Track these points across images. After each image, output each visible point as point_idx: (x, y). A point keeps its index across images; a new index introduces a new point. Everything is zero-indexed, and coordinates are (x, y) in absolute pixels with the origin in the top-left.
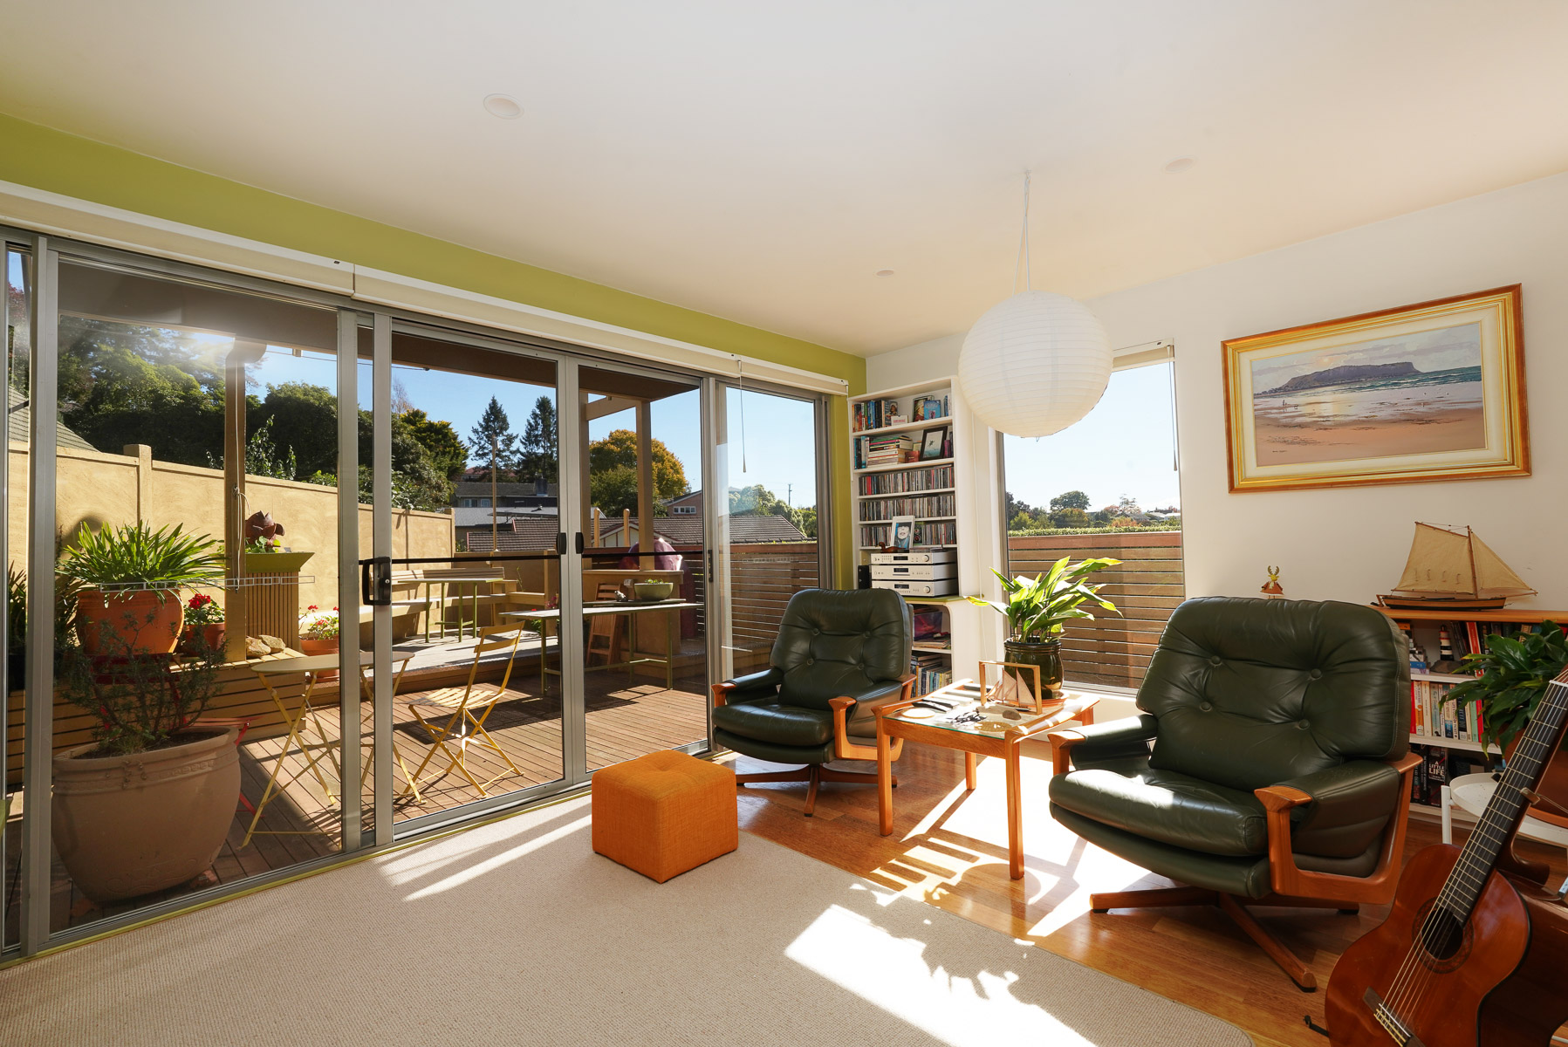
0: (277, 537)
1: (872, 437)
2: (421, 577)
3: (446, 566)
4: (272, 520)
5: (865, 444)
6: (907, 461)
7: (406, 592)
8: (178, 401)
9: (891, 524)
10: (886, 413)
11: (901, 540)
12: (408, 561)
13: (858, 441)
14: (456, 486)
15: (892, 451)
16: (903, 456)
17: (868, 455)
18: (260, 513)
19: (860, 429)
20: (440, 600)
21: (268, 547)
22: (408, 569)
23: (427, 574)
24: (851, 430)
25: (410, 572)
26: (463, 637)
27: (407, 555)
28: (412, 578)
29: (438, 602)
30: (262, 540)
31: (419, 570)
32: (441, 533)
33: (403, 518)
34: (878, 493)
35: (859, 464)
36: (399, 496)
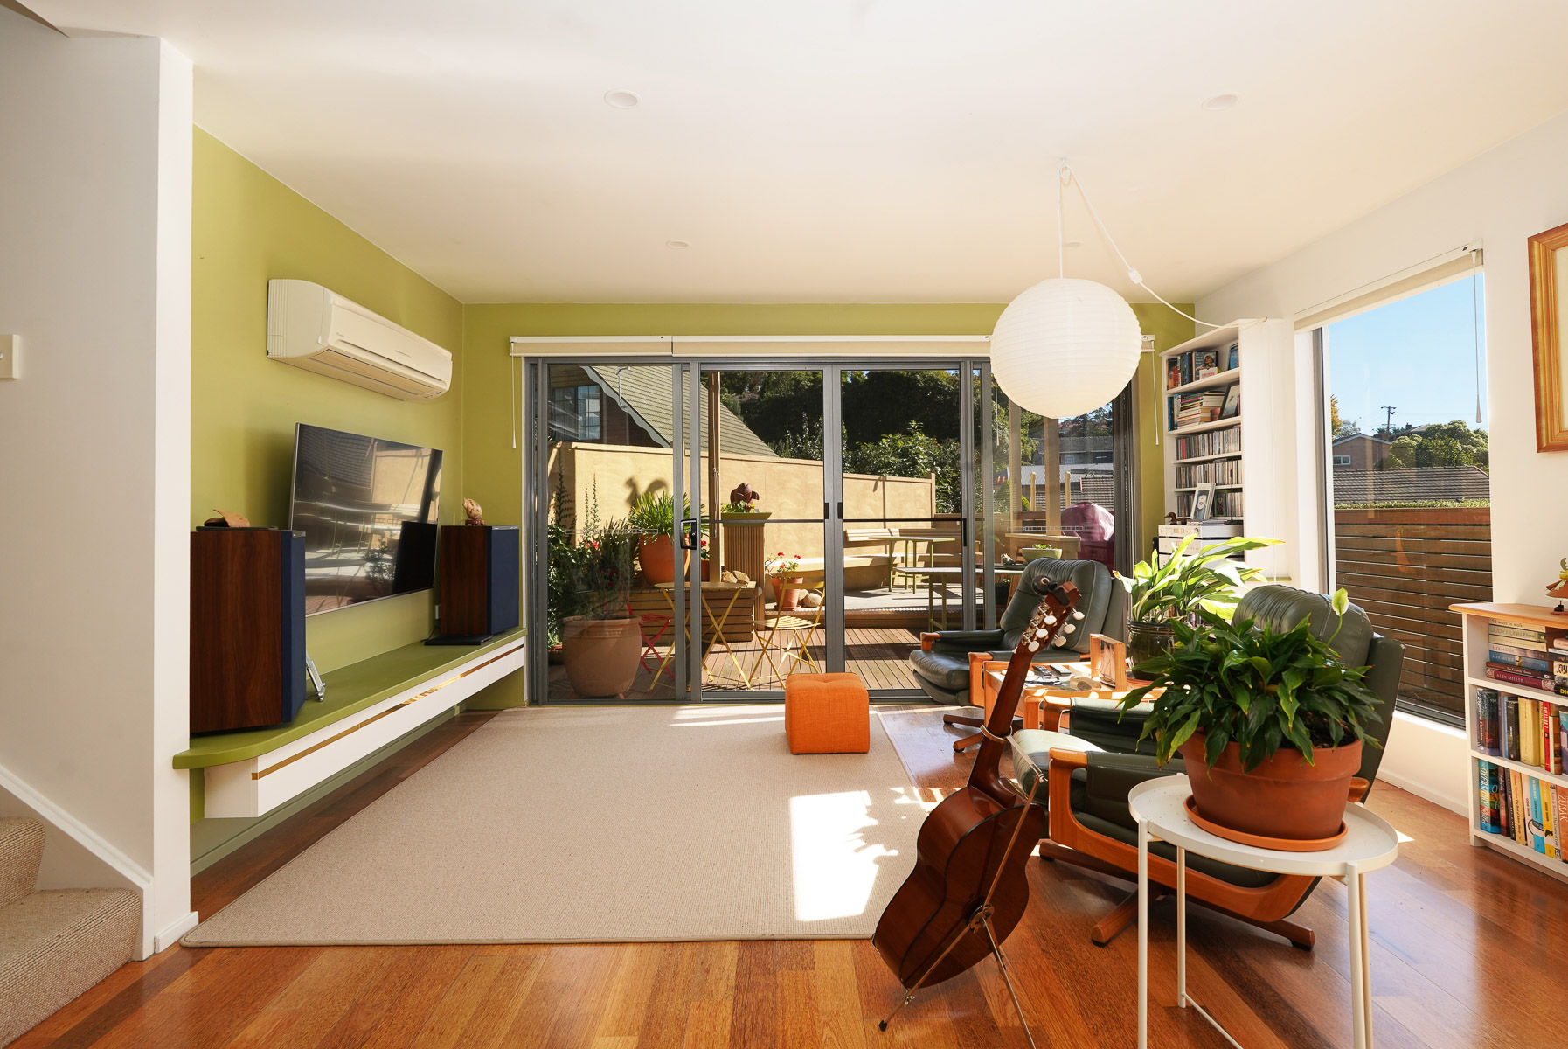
0: (754, 501)
1: (1184, 395)
2: (897, 535)
3: (927, 526)
4: (751, 489)
5: (1177, 403)
6: (1212, 419)
7: (883, 547)
8: (809, 384)
9: (1194, 492)
10: (1196, 366)
11: (1200, 510)
12: (885, 520)
13: (1171, 400)
14: (1037, 442)
15: (1196, 411)
16: (1208, 415)
17: (1181, 416)
18: (743, 484)
19: (1175, 385)
20: (904, 556)
21: (748, 509)
22: (885, 527)
23: (903, 532)
24: (1164, 387)
25: (886, 530)
26: (916, 590)
27: (884, 516)
28: (888, 536)
29: (903, 558)
30: (742, 503)
31: (895, 529)
32: (920, 495)
33: (880, 483)
34: (1190, 457)
35: (1173, 426)
36: (925, 461)
